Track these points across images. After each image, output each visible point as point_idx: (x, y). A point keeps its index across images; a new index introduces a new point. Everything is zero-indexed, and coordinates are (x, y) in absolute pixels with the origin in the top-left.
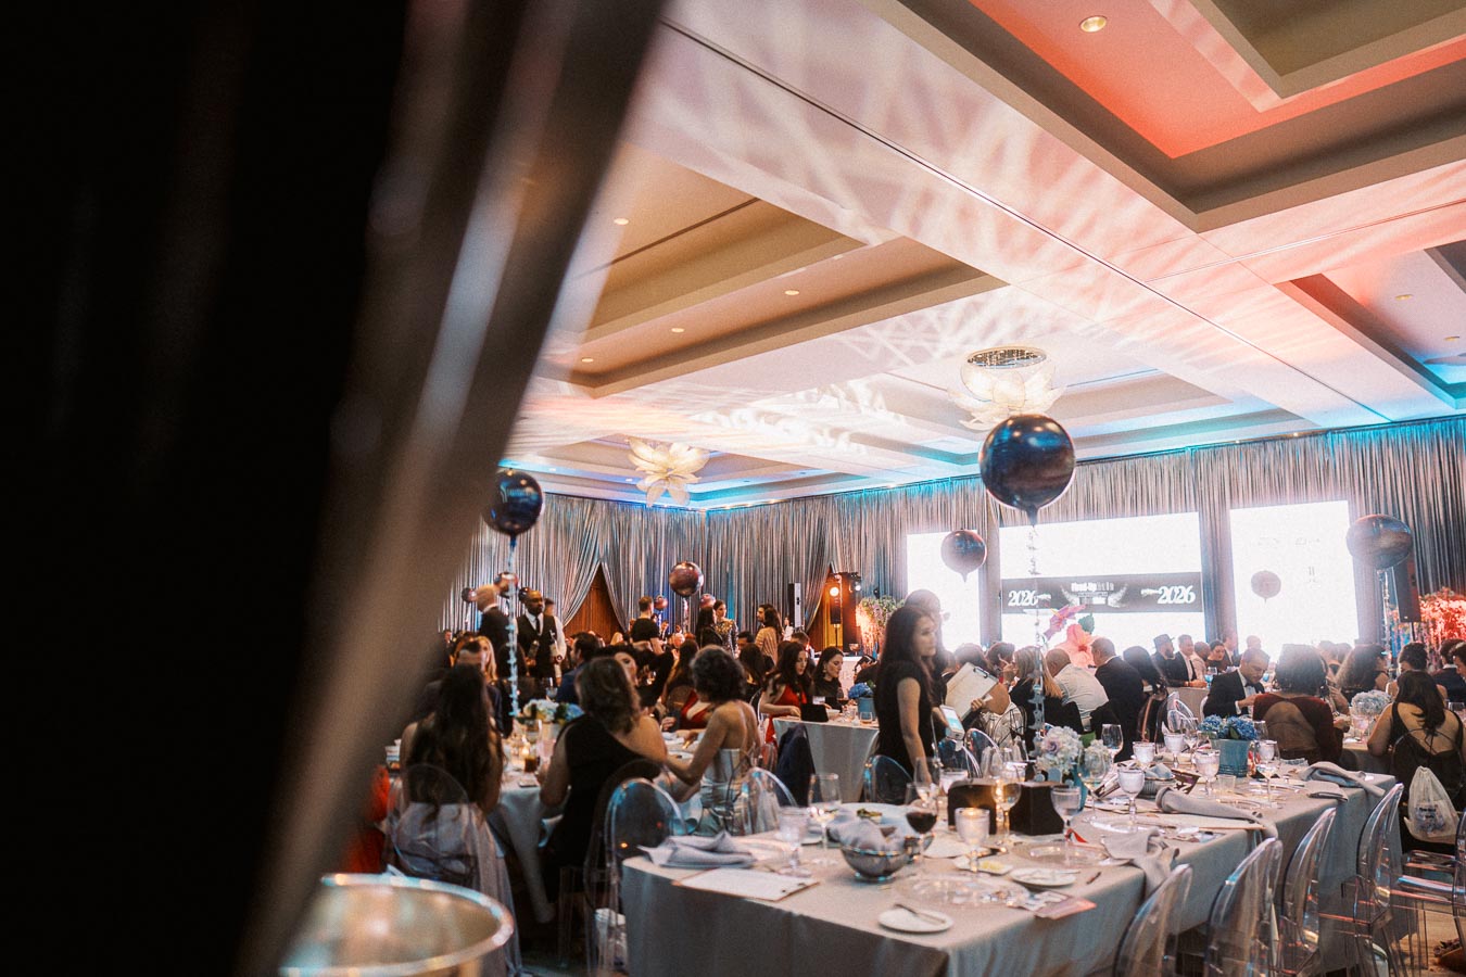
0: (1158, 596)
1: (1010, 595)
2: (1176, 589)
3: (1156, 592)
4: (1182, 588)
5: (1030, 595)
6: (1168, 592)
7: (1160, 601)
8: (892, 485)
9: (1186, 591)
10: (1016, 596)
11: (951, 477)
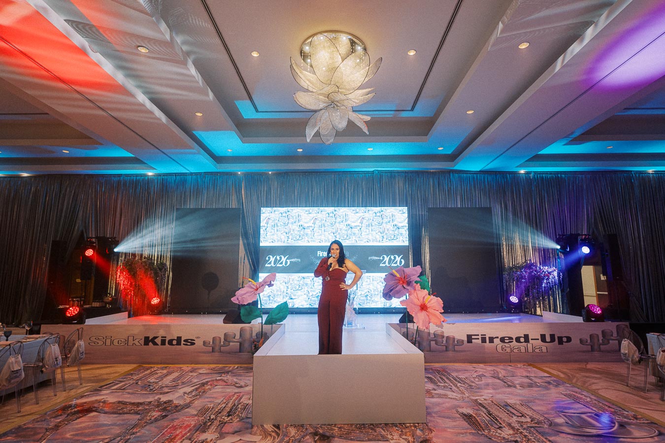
0: (380, 261)
1: (267, 259)
2: (392, 257)
3: (378, 258)
4: (397, 256)
5: (284, 259)
6: (387, 259)
7: (381, 265)
8: (150, 173)
9: (398, 259)
10: (272, 259)
11: (204, 173)
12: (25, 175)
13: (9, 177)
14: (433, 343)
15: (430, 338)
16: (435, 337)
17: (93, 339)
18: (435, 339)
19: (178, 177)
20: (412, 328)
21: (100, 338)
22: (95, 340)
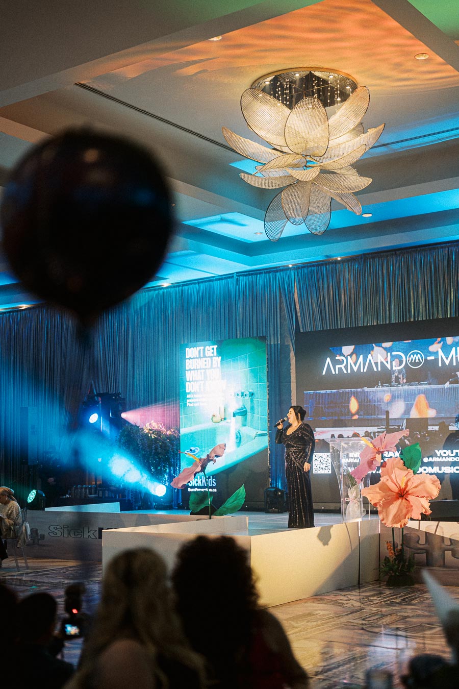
11: (237, 273)
12: (24, 306)
13: (9, 312)
14: (448, 554)
15: (443, 546)
16: (452, 544)
17: (52, 528)
18: (451, 547)
19: (202, 285)
20: (418, 529)
21: (58, 527)
22: (54, 530)
